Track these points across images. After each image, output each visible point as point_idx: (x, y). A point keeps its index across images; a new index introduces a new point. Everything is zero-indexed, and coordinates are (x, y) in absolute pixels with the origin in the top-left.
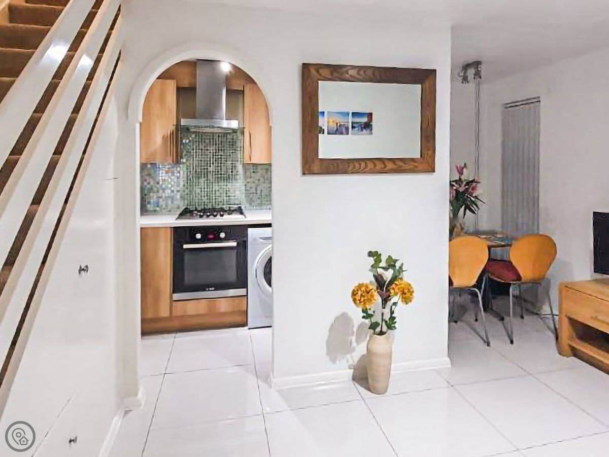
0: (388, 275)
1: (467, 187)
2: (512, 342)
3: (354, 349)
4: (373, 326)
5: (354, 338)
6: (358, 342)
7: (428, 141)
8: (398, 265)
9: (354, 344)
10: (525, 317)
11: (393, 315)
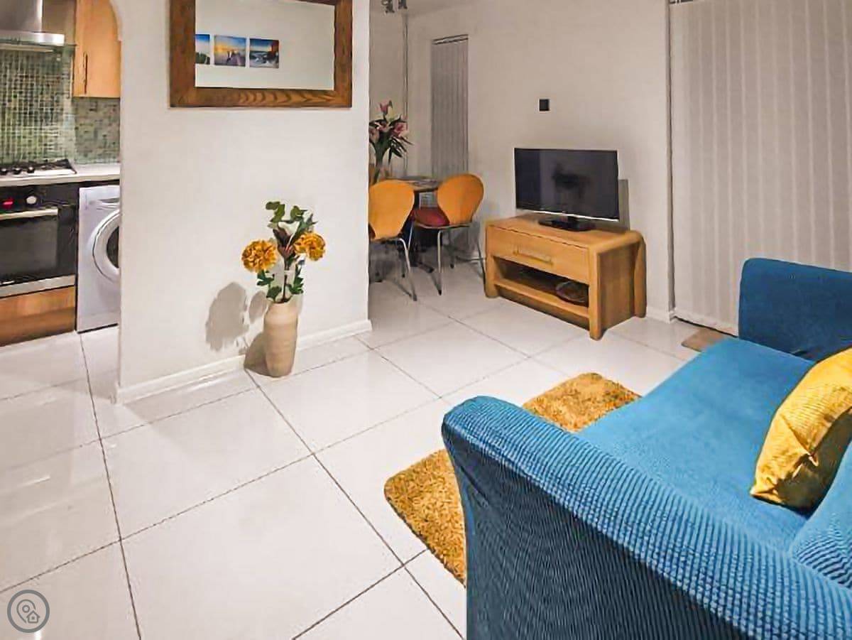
0: (292, 229)
1: (392, 127)
2: (440, 293)
3: (246, 329)
4: (273, 293)
5: (246, 315)
6: (252, 318)
7: (344, 71)
8: (306, 217)
9: (247, 320)
10: (455, 266)
11: (300, 276)
